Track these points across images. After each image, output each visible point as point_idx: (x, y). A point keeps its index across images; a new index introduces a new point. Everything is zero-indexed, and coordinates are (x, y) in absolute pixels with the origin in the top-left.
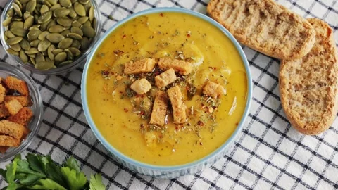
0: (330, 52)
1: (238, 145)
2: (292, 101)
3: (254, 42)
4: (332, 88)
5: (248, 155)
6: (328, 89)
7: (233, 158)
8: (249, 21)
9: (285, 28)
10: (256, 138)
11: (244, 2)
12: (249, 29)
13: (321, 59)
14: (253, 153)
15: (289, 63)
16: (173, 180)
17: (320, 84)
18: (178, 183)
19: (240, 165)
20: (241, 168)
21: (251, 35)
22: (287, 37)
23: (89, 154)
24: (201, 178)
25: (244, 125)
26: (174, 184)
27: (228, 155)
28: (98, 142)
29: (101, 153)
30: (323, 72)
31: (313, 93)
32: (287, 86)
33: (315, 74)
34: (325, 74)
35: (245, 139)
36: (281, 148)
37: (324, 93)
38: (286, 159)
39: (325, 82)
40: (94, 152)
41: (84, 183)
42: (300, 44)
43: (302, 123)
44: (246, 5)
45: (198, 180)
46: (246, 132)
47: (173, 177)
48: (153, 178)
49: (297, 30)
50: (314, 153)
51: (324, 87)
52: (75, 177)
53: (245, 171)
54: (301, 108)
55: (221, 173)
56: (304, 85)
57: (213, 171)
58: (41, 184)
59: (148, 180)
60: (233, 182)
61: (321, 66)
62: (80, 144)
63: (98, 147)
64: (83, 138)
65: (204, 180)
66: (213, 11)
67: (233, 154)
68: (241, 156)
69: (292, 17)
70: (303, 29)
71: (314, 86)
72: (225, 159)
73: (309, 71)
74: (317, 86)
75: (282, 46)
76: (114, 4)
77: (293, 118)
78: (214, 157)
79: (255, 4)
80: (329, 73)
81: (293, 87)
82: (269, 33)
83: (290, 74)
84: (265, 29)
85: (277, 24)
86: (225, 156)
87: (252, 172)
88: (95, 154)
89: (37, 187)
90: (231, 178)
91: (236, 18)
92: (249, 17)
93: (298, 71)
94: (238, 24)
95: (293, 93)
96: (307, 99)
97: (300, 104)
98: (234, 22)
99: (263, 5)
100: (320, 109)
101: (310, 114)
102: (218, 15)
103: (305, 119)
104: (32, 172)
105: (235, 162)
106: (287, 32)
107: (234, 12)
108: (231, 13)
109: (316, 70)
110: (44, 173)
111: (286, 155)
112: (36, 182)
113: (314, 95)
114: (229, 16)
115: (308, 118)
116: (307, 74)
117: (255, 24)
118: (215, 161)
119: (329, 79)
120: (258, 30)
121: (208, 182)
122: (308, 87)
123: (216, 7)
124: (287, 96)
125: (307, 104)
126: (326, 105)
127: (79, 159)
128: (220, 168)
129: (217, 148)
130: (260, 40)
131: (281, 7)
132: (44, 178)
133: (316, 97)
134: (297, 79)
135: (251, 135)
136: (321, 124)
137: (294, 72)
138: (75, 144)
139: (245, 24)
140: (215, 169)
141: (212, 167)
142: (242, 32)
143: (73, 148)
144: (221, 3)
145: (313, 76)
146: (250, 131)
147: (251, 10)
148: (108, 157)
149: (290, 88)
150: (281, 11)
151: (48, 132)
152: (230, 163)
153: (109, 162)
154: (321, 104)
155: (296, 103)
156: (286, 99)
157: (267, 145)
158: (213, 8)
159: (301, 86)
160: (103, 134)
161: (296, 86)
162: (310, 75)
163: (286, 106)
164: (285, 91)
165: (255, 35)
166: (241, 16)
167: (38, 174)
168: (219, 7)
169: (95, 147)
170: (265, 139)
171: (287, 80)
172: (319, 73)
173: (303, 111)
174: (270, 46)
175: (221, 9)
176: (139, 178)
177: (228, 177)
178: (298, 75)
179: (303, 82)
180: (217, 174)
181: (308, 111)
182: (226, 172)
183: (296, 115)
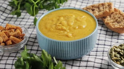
17: (119, 18)
49: (106, 6)
69: (102, 4)
85: (99, 9)
96: (118, 23)
99: (91, 7)
106: (104, 8)
122: (116, 20)
133: (121, 20)
172: (117, 15)
173: (120, 25)
177: (99, 56)
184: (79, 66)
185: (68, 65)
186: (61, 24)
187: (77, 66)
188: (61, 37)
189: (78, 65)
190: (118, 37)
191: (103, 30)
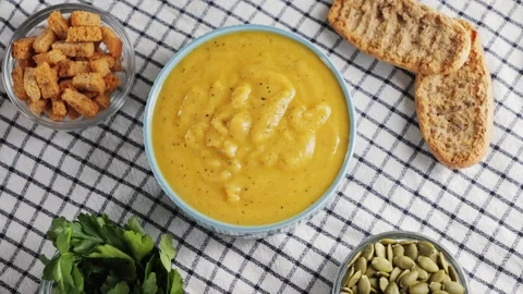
0: (476, 63)
1: (340, 194)
2: (434, 128)
3: (393, 56)
4: (482, 109)
5: (353, 207)
6: (477, 110)
7: (334, 211)
8: (385, 30)
9: (431, 34)
10: (363, 185)
11: (375, 5)
12: (386, 40)
13: (467, 72)
14: (359, 205)
15: (426, 79)
16: (260, 241)
17: (468, 104)
18: (265, 243)
19: (343, 220)
20: (344, 224)
21: (389, 48)
22: (435, 46)
23: (153, 208)
24: (295, 237)
25: (348, 170)
26: (261, 245)
27: (329, 207)
28: (163, 192)
29: (166, 207)
30: (469, 88)
31: (459, 116)
32: (427, 110)
33: (460, 92)
34: (472, 91)
35: (349, 188)
36: (394, 199)
37: (472, 116)
38: (400, 213)
39: (473, 101)
40: (159, 206)
41: (151, 247)
42: (452, 54)
43: (448, 155)
44: (378, 7)
45: (291, 239)
46: (350, 178)
47: (260, 237)
48: (234, 239)
49: (447, 37)
50: (435, 206)
51: (473, 108)
52: (140, 242)
53: (350, 228)
54: (446, 137)
55: (319, 230)
56: (447, 107)
57: (310, 228)
58: (99, 252)
59: (228, 240)
60: (334, 241)
61: (468, 81)
62: (140, 196)
63: (163, 200)
64: (143, 188)
65: (299, 239)
66: (337, 20)
67: (334, 205)
68: (344, 208)
69: (438, 20)
70: (454, 33)
71: (460, 107)
72: (324, 213)
73: (453, 88)
74: (464, 106)
75: (430, 59)
76: (178, 9)
77: (437, 151)
78: (309, 214)
79: (390, 5)
80: (477, 89)
81: (434, 110)
82: (412, 43)
83: (428, 93)
84: (406, 38)
85: (421, 29)
86: (325, 209)
87: (358, 229)
88: (159, 208)
89: (94, 255)
90: (332, 237)
91: (367, 27)
92: (384, 24)
93: (438, 89)
94: (371, 35)
95: (434, 117)
96: (453, 123)
97: (444, 132)
98: (365, 32)
99: (400, 7)
100: (470, 137)
101: (458, 144)
102: (344, 25)
103: (451, 150)
104: (86, 237)
105: (337, 216)
106: (434, 39)
107: (364, 19)
108: (360, 20)
109: (461, 86)
110: (101, 237)
111: (399, 208)
112: (92, 248)
113: (461, 119)
114: (358, 25)
115: (455, 149)
116: (449, 92)
117: (393, 32)
118: (311, 217)
119: (477, 97)
120: (397, 39)
121: (303, 242)
122: (452, 108)
123: (340, 14)
124: (427, 122)
125: (454, 130)
126: (476, 130)
127: (140, 215)
128: (318, 225)
129: (313, 203)
130: (401, 53)
131: (424, 8)
132: (103, 244)
133: (463, 122)
134: (439, 100)
135: (357, 181)
136: (472, 155)
137: (434, 89)
138: (134, 197)
139: (380, 33)
140: (312, 226)
141: (308, 223)
142: (377, 45)
143: (131, 201)
144: (346, 8)
145: (458, 95)
146: (356, 177)
147: (386, 15)
148: (176, 212)
149: (431, 111)
150: (424, 13)
151: (99, 181)
152: (331, 218)
153: (177, 218)
154: (470, 129)
155: (439, 131)
156: (427, 126)
157: (377, 194)
158: (336, 16)
159: (443, 107)
160: (172, 186)
161: (438, 108)
162: (454, 92)
163: (427, 135)
164: (424, 115)
165: (395, 48)
166: (374, 23)
167: (93, 238)
168: (343, 14)
169: (160, 200)
170: (375, 187)
171: (425, 102)
172: (466, 90)
173: (449, 140)
174: (414, 60)
175: (347, 16)
176: (217, 239)
177: (329, 235)
178: (439, 94)
179: (446, 102)
180: (314, 231)
181: (454, 139)
182: (325, 228)
183: (440, 145)
184: (248, 258)
185: (216, 242)
186: (228, 129)
187: (242, 253)
188: (204, 188)
189: (247, 252)
190: (432, 167)
191: (400, 114)
